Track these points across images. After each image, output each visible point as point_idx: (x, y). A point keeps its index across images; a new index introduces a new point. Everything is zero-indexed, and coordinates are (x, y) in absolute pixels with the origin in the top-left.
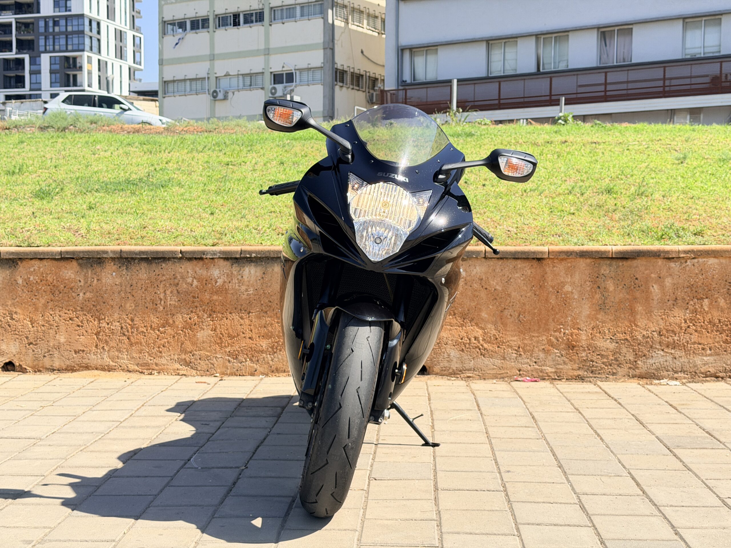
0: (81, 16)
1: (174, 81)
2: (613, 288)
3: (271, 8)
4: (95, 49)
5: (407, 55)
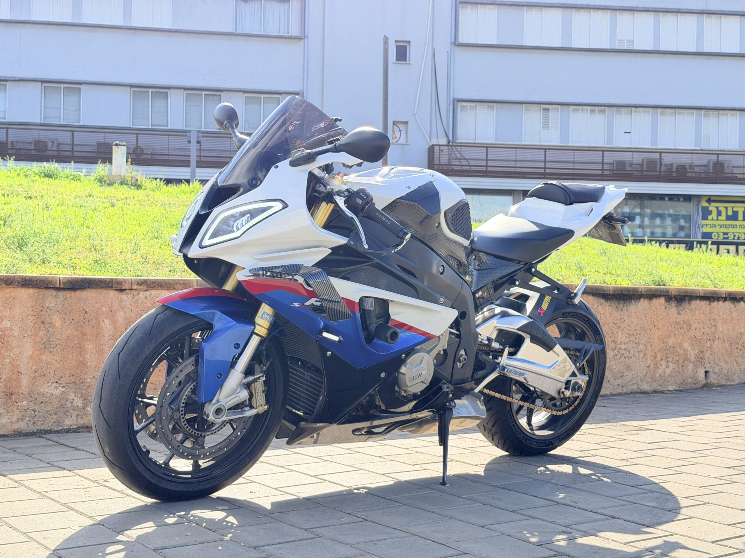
2: (60, 324)
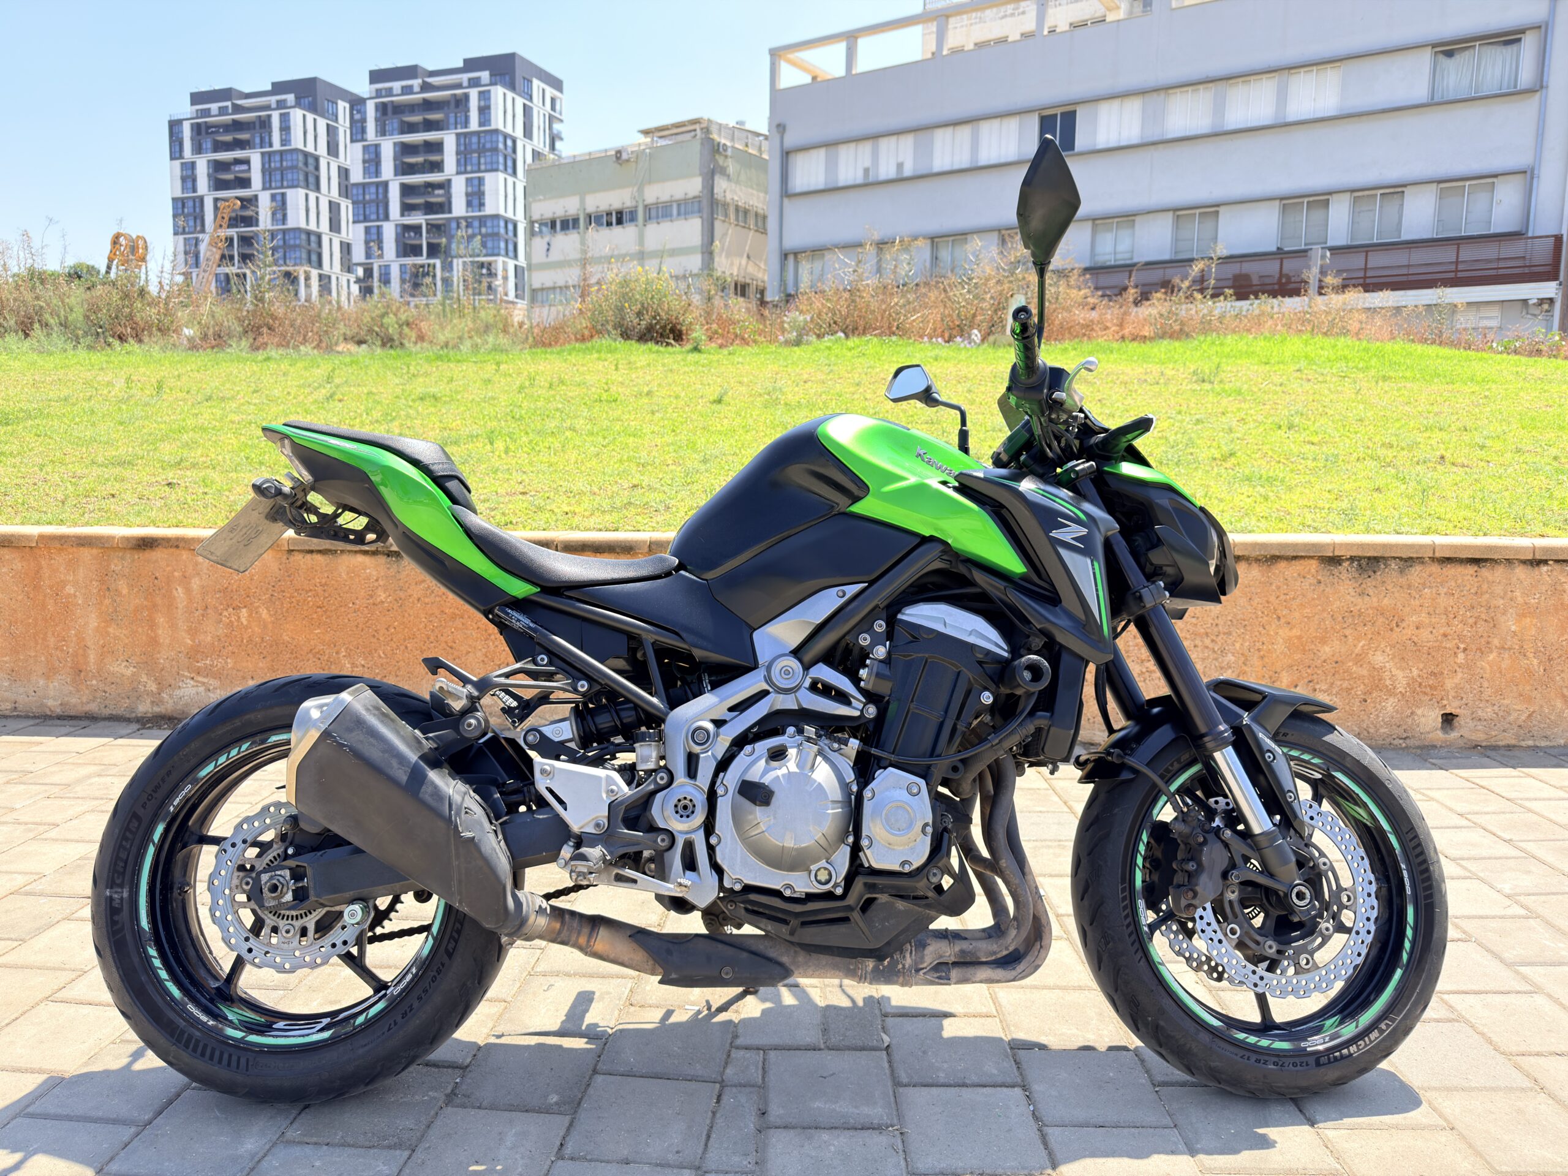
0: (496, 217)
1: (542, 289)
3: (646, 206)
4: (511, 254)
5: (791, 258)
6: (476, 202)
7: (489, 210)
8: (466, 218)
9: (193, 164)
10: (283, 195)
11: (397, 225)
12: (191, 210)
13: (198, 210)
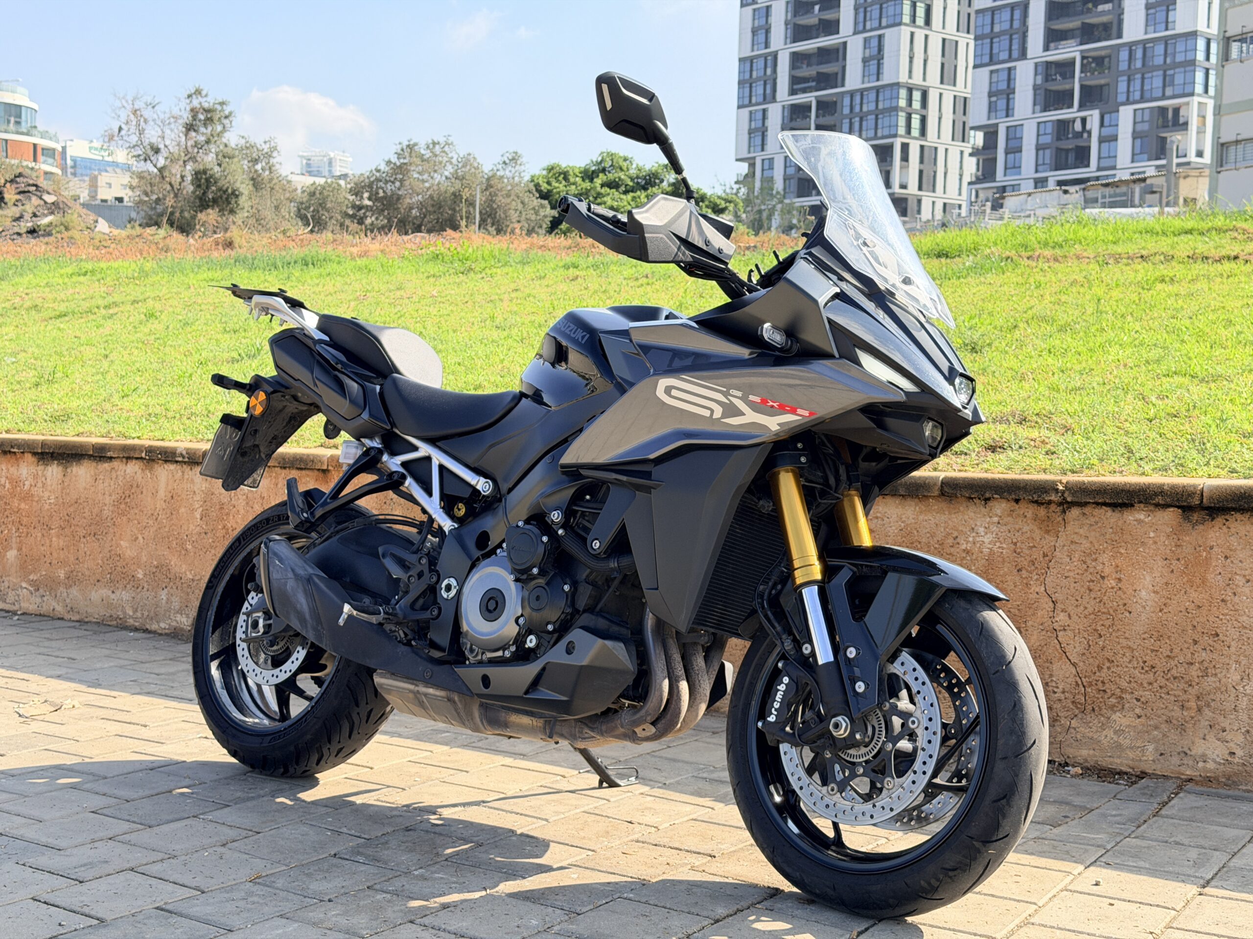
0: (1193, 35)
1: (1237, 142)
6: (1161, 16)
7: (1181, 25)
8: (1144, 43)
9: (768, 8)
10: (880, 37)
11: (1036, 65)
12: (762, 73)
13: (769, 71)
